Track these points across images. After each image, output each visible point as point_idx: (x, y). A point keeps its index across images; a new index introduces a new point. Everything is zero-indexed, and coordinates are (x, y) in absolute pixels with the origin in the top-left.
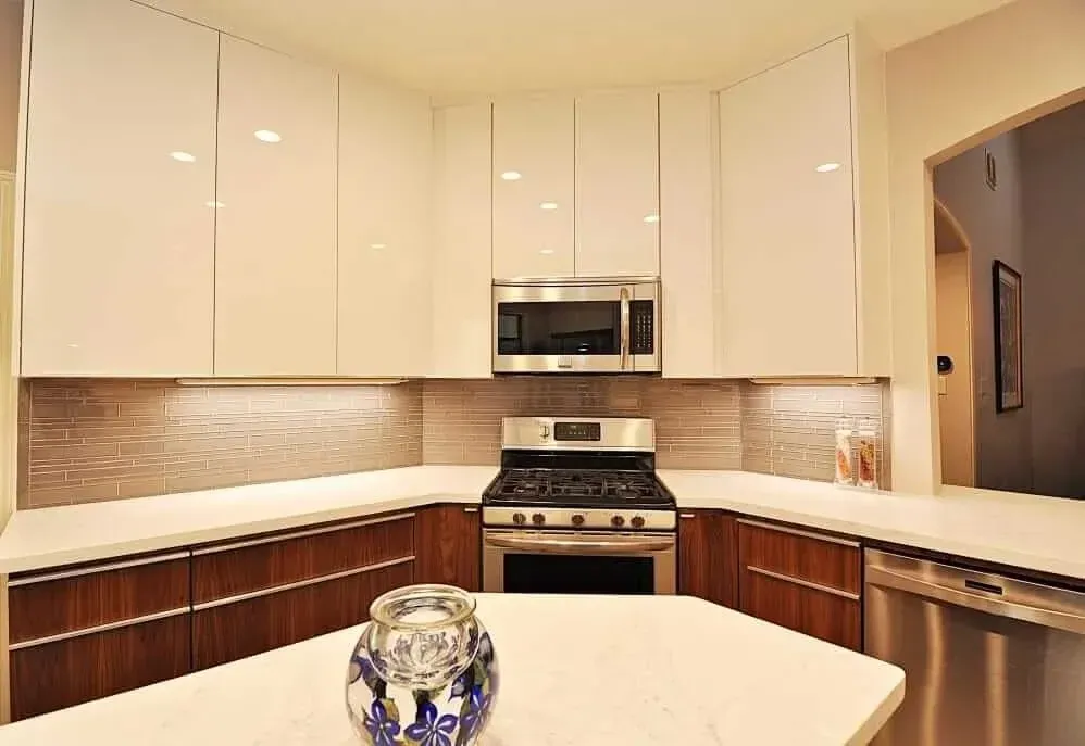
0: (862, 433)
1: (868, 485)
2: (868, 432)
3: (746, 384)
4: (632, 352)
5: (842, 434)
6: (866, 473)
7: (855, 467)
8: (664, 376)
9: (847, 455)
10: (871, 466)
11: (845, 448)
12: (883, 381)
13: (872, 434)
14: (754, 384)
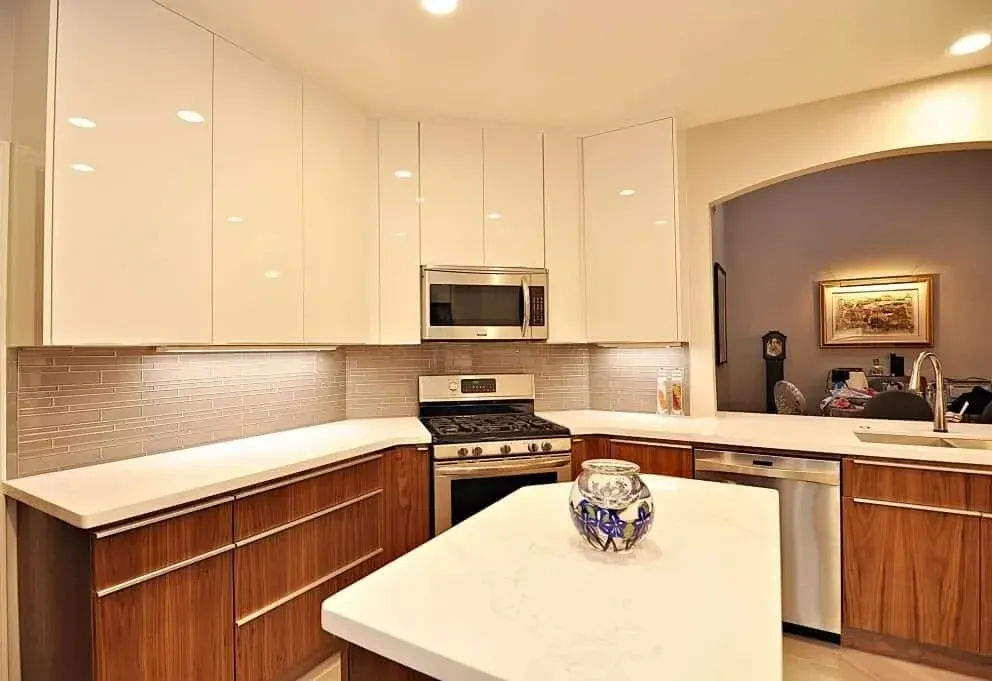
0: (674, 379)
1: (678, 412)
2: (677, 379)
3: (593, 347)
4: (531, 325)
5: (661, 381)
6: (677, 405)
7: (669, 402)
8: (549, 342)
9: (665, 393)
10: (678, 401)
11: (662, 388)
12: (685, 345)
13: (679, 379)
14: (601, 347)
